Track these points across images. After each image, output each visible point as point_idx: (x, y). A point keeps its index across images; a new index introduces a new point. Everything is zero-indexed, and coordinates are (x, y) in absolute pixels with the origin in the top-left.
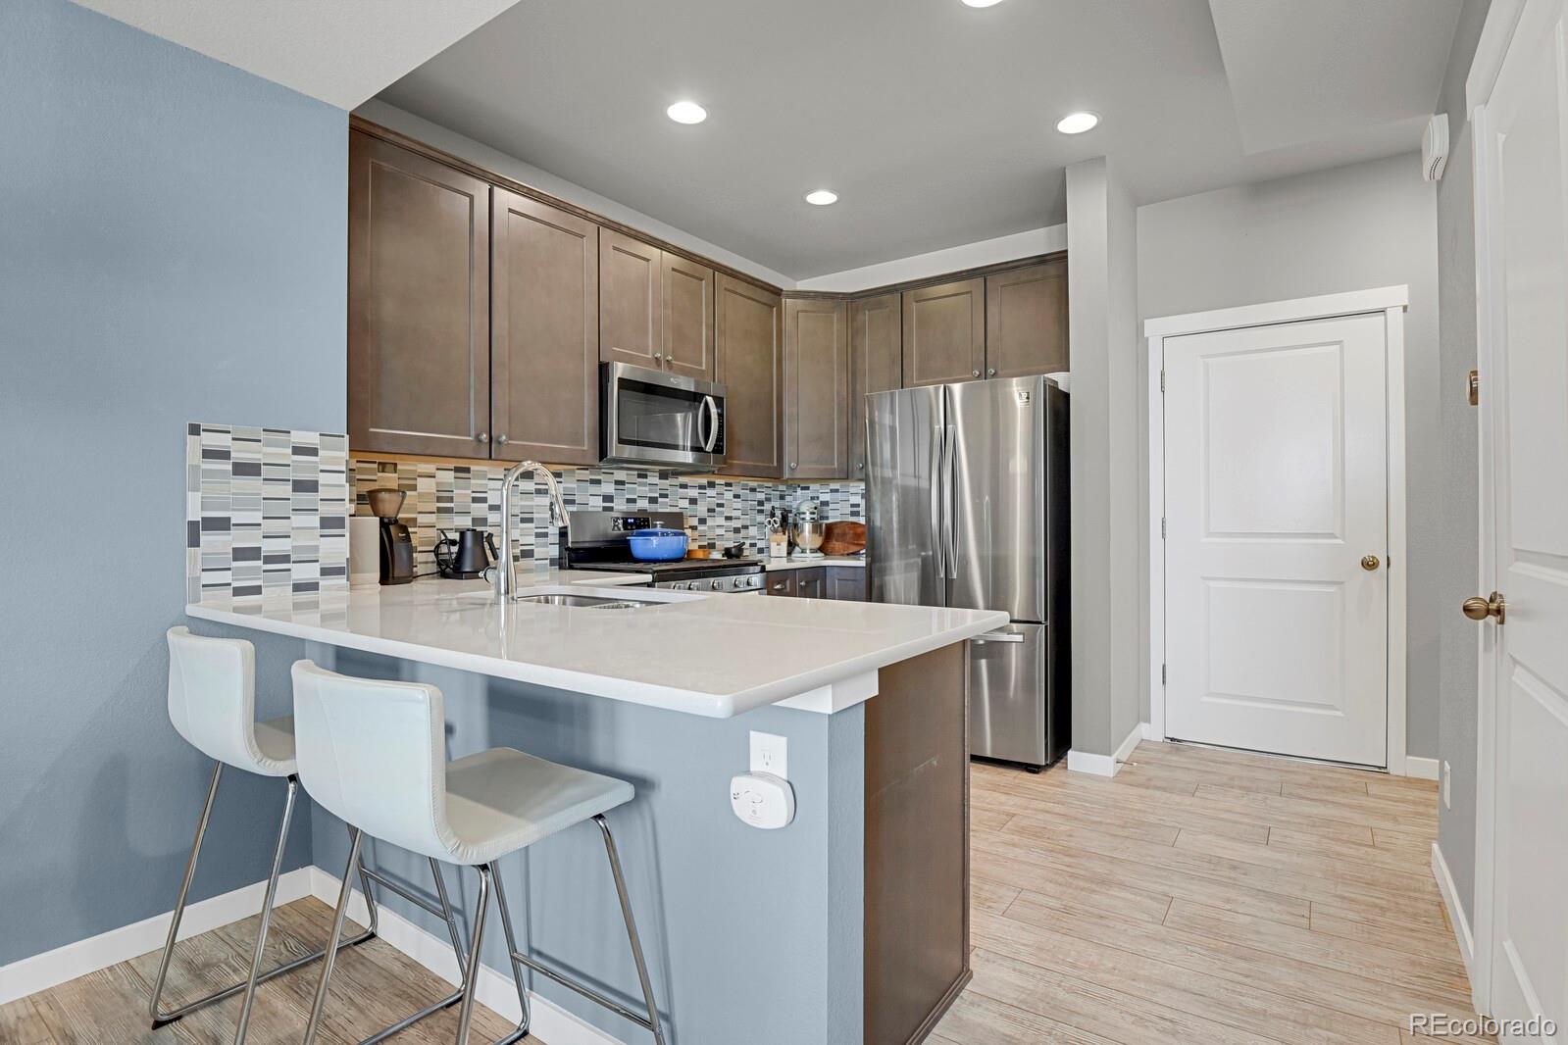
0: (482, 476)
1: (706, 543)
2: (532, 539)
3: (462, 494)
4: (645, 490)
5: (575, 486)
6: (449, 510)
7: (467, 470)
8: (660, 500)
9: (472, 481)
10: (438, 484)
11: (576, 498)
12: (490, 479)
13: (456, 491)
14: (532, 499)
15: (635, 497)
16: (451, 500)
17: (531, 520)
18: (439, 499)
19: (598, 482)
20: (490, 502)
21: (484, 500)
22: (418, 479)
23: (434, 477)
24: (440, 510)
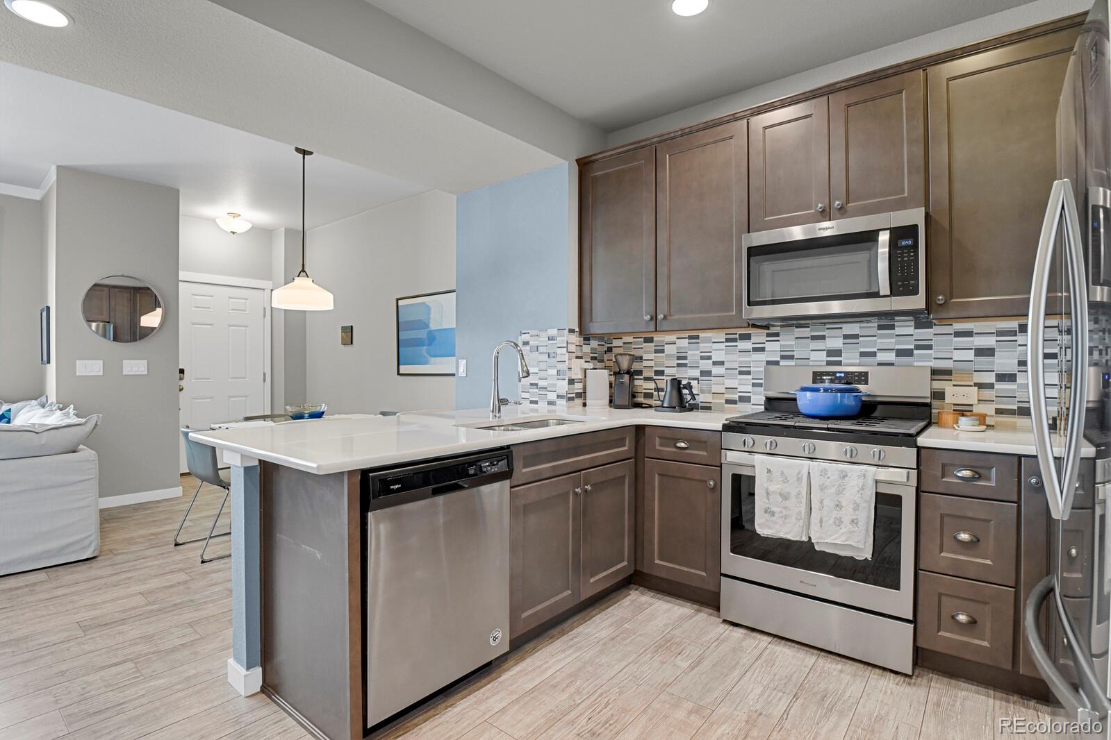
0: (708, 340)
1: (1015, 407)
2: (749, 388)
3: (693, 354)
4: (891, 342)
5: (793, 343)
6: (685, 365)
7: (697, 337)
8: (916, 352)
9: (701, 345)
10: (678, 348)
11: (795, 353)
12: (713, 342)
13: (689, 352)
14: (750, 356)
15: (875, 350)
16: (685, 358)
17: (749, 373)
18: (679, 358)
19: (823, 338)
20: (714, 359)
21: (709, 358)
22: (666, 346)
23: (675, 344)
24: (679, 365)
